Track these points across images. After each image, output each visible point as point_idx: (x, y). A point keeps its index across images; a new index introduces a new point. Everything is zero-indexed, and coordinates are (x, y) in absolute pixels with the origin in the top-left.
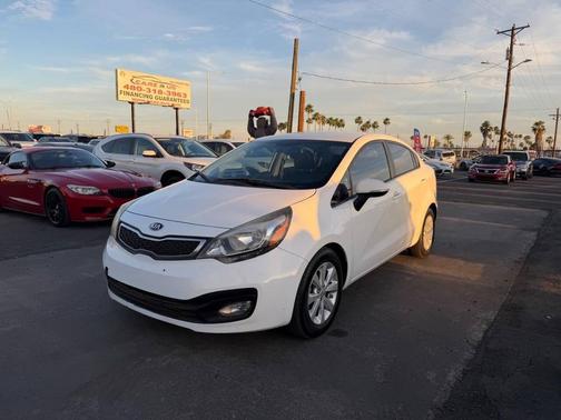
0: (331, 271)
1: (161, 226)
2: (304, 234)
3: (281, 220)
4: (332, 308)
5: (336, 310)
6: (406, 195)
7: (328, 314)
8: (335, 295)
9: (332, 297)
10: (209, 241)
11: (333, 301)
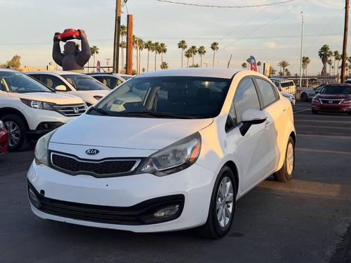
0: (229, 184)
1: (98, 152)
2: (211, 154)
3: (195, 142)
4: (230, 216)
5: (233, 217)
6: (273, 123)
7: (228, 220)
8: (231, 205)
9: (229, 207)
10: (144, 160)
11: (230, 209)
